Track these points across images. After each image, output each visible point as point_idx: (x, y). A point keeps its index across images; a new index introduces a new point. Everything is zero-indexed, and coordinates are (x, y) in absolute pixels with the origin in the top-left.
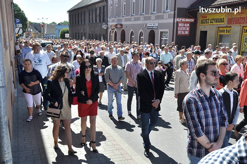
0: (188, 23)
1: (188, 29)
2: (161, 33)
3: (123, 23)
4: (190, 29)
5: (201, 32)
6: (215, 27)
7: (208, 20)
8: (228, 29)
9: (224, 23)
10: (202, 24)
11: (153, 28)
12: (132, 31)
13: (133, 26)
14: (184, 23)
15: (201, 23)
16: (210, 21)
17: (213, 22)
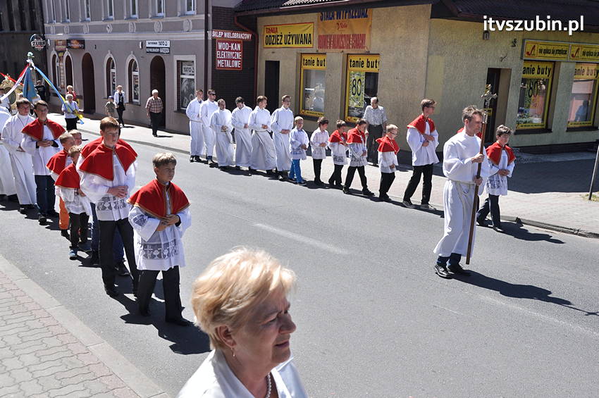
0: (237, 43)
1: (239, 55)
2: (180, 63)
3: (87, 37)
4: (244, 56)
5: (268, 63)
6: (295, 54)
7: (279, 38)
8: (321, 58)
9: (311, 46)
10: (268, 46)
11: (159, 52)
12: (110, 59)
13: (111, 45)
14: (230, 41)
15: (267, 44)
16: (283, 38)
17: (291, 41)
